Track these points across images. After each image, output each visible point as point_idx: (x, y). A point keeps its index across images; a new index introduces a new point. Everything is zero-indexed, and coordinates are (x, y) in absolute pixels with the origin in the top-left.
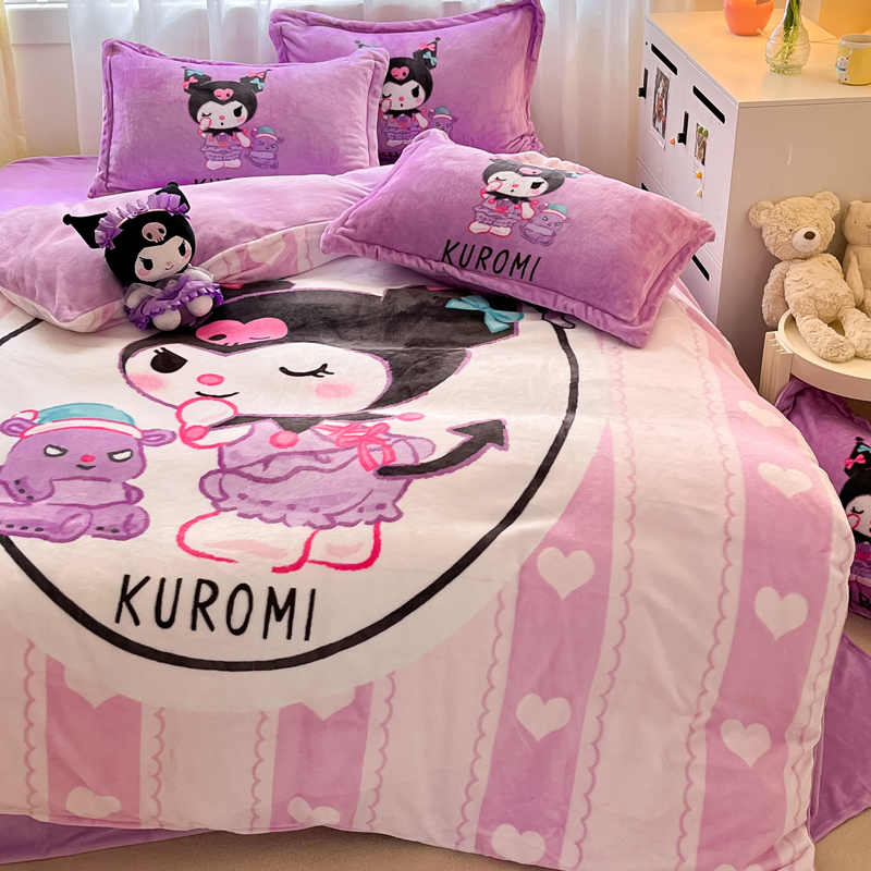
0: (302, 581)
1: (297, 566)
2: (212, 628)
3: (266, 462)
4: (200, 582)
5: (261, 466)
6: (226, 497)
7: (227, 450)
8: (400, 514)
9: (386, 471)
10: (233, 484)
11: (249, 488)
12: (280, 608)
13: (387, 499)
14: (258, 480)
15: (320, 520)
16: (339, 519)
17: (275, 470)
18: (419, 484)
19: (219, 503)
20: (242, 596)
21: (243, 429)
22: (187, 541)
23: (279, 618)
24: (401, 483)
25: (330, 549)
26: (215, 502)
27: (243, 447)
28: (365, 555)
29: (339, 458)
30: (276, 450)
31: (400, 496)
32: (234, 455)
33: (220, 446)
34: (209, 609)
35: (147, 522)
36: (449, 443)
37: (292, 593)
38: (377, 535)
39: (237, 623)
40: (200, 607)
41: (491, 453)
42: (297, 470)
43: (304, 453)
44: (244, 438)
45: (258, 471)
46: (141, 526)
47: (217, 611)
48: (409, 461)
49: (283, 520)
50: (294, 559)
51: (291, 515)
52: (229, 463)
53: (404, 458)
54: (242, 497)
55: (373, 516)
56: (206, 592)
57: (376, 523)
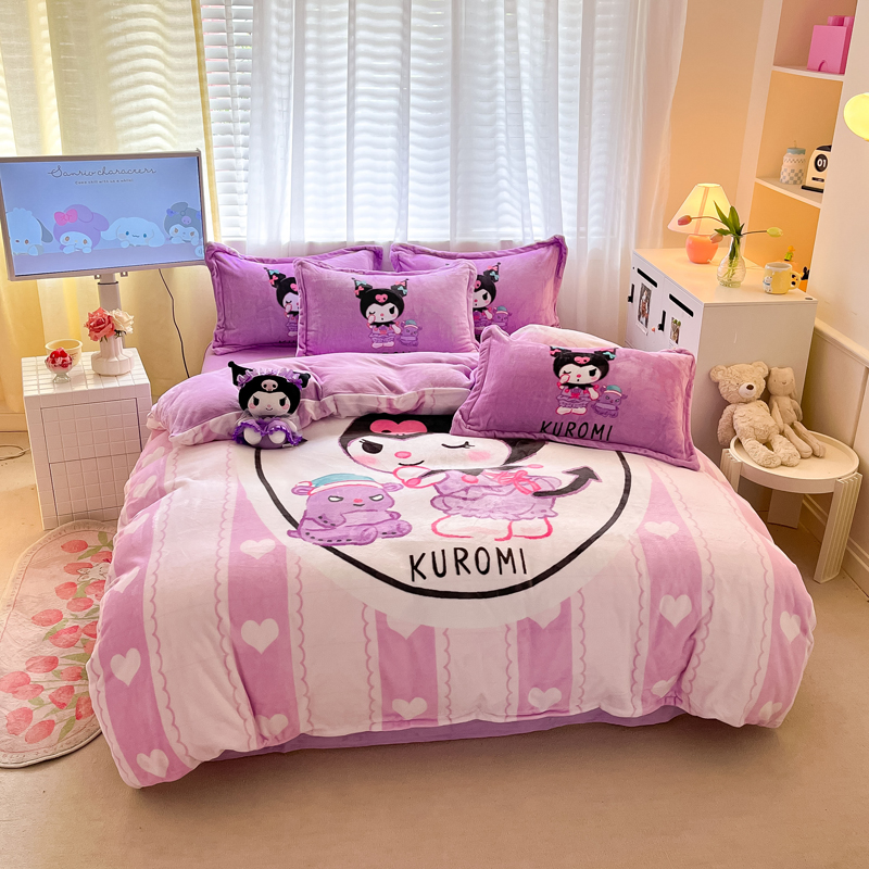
0: (514, 544)
1: (508, 538)
2: (469, 572)
3: (466, 490)
4: (456, 549)
5: (463, 492)
6: (450, 509)
7: (438, 486)
8: (557, 514)
9: (538, 494)
10: (451, 501)
11: (462, 503)
12: (505, 558)
13: (547, 508)
14: (465, 499)
15: (512, 517)
16: (522, 516)
17: (471, 494)
18: (559, 500)
19: (447, 510)
20: (482, 553)
21: (443, 476)
22: (439, 531)
23: (506, 562)
24: (550, 500)
25: (523, 530)
26: (445, 512)
27: (448, 483)
28: (546, 532)
29: (505, 490)
30: (469, 485)
31: (552, 506)
32: (446, 488)
33: (434, 484)
34: (464, 562)
35: (410, 525)
36: (568, 480)
37: (510, 551)
38: (548, 523)
39: (483, 567)
40: (459, 562)
41: (593, 483)
42: (484, 495)
43: (485, 487)
44: (445, 479)
45: (463, 494)
46: (408, 528)
47: (470, 562)
48: (550, 489)
49: (489, 516)
50: (506, 535)
51: (492, 515)
52: (445, 492)
53: (545, 488)
54: (461, 508)
55: (542, 515)
56: (461, 555)
57: (545, 517)
